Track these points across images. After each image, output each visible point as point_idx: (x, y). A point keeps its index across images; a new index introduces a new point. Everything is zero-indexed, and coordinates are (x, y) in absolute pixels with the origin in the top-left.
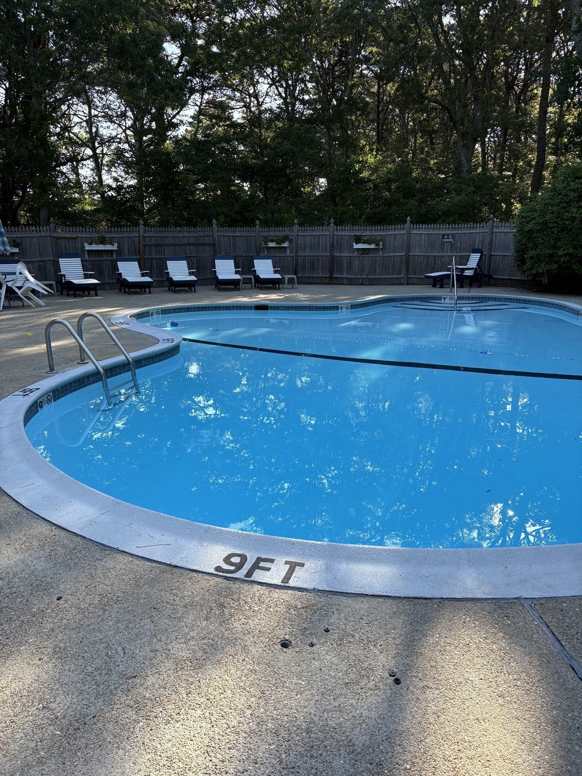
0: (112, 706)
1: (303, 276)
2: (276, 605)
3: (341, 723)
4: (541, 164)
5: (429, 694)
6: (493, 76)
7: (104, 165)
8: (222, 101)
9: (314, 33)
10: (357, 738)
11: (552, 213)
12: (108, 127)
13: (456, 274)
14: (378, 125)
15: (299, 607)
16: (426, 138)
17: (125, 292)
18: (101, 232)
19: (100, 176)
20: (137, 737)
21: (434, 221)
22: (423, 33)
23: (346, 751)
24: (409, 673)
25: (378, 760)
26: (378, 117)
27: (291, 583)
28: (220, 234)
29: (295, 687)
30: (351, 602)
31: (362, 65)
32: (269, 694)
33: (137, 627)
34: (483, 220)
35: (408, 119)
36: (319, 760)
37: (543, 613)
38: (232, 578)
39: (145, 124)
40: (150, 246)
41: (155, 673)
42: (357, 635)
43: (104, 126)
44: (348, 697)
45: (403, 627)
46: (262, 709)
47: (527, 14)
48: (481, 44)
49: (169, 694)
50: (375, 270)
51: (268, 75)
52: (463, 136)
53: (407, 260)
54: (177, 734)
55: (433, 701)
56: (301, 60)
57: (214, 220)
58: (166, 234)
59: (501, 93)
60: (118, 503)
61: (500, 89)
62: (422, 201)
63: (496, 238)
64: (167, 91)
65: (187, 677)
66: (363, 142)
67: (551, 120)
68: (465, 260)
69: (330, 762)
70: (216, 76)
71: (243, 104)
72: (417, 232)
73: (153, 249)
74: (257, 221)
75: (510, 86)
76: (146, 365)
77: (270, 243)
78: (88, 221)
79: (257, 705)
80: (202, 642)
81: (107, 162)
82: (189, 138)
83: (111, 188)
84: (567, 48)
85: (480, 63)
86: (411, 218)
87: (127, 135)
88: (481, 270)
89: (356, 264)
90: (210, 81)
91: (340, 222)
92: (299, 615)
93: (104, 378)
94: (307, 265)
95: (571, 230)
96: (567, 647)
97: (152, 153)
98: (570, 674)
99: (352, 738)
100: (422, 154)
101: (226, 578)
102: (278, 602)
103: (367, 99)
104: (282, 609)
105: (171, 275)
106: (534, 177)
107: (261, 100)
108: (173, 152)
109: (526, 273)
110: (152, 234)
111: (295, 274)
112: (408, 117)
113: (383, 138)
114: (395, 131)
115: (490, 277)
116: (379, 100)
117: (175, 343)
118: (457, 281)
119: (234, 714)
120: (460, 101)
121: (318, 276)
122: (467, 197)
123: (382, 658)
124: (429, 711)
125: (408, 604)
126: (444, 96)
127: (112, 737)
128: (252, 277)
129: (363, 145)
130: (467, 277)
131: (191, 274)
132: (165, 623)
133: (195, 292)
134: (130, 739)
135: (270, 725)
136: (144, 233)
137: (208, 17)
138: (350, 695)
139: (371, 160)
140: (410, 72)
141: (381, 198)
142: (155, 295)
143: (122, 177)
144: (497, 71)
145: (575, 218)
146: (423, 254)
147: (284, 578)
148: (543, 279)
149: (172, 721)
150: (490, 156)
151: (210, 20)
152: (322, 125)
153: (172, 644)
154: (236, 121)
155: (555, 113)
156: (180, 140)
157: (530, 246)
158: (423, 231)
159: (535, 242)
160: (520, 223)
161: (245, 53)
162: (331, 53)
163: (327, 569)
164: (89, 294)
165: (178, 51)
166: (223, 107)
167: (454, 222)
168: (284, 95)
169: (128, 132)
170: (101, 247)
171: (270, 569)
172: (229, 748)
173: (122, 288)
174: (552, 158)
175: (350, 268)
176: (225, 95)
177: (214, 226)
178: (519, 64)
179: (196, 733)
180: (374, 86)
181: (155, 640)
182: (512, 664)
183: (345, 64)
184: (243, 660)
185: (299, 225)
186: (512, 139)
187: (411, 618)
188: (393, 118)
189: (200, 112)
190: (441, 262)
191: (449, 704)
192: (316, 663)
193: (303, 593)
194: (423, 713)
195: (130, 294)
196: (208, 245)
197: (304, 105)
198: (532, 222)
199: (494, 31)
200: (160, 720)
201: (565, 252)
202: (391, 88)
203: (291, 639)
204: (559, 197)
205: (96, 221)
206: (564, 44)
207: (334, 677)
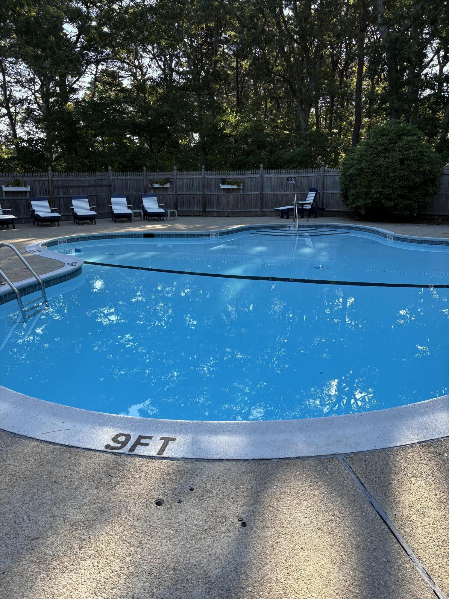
0: (19, 563)
1: (182, 210)
2: (153, 472)
3: (200, 561)
4: (359, 125)
5: (268, 532)
6: (322, 57)
7: (18, 121)
8: (114, 71)
9: (185, 18)
10: (212, 571)
11: (366, 161)
12: (20, 91)
13: (298, 208)
14: (238, 92)
15: (171, 472)
16: (273, 103)
17: (38, 225)
18: (16, 177)
19: (14, 131)
20: (39, 586)
21: (281, 167)
22: (269, 21)
23: (203, 582)
24: (253, 518)
25: (227, 586)
26: (238, 86)
27: (165, 454)
28: (114, 178)
29: (166, 535)
30: (210, 466)
31: (224, 45)
32: (145, 543)
33: (40, 498)
34: (318, 166)
35: (260, 88)
36: (183, 591)
37: (352, 464)
38: (119, 453)
39: (51, 89)
40: (58, 187)
41: (55, 534)
42: (215, 491)
43: (16, 90)
44: (206, 540)
45: (249, 483)
46: (139, 556)
47: (347, 9)
48: (312, 32)
49: (65, 550)
50: (238, 205)
51: (150, 52)
52: (301, 102)
53: (262, 197)
54: (71, 581)
55: (270, 537)
56: (176, 40)
57: (110, 167)
58: (71, 178)
59: (328, 70)
60: (27, 398)
61: (328, 67)
62: (272, 152)
63: (327, 180)
64: (66, 62)
65: (80, 536)
66: (225, 106)
67: (365, 91)
68: (304, 197)
69: (191, 592)
70: (107, 51)
71: (130, 73)
72: (267, 176)
73: (60, 189)
74: (144, 167)
75: (335, 64)
76: (54, 285)
77: (155, 184)
78: (5, 167)
79: (135, 553)
80: (93, 506)
81: (20, 118)
82: (87, 100)
83: (23, 140)
84: (376, 36)
85: (312, 46)
86: (264, 165)
87: (36, 98)
88: (316, 205)
89: (223, 200)
90: (102, 54)
91: (209, 168)
92: (171, 479)
93: (18, 296)
94: (185, 201)
95: (380, 174)
96: (368, 489)
97: (56, 113)
98: (370, 509)
99: (208, 571)
100: (272, 115)
101: (114, 454)
102: (155, 470)
103: (229, 72)
104: (157, 475)
105: (75, 211)
106: (353, 133)
107: (145, 70)
108: (74, 111)
109: (349, 207)
110: (59, 178)
111: (176, 209)
112: (260, 87)
113: (241, 102)
114: (251, 97)
115: (323, 210)
116: (237, 73)
117: (77, 266)
118: (298, 213)
119: (117, 561)
120: (298, 75)
121: (194, 210)
122: (305, 149)
123: (233, 508)
124: (267, 545)
125: (253, 464)
126: (286, 71)
127: (18, 587)
128: (141, 211)
129: (226, 108)
130: (306, 210)
131: (92, 209)
132: (63, 493)
133: (95, 224)
134: (33, 588)
135: (145, 567)
136: (53, 177)
137: (99, 4)
138: (208, 538)
139: (232, 119)
140: (260, 52)
141: (241, 149)
142: (63, 227)
143: (33, 131)
144: (325, 53)
145: (382, 165)
146: (273, 193)
147: (159, 451)
148: (361, 210)
149: (67, 571)
150: (322, 117)
151: (101, 6)
152: (193, 91)
153: (68, 510)
154: (126, 87)
155: (368, 85)
156: (80, 102)
157: (351, 186)
158: (272, 175)
159: (355, 183)
160: (344, 169)
161: (130, 33)
162: (199, 35)
163: (193, 442)
164: (8, 227)
165: (76, 31)
166: (114, 76)
167: (296, 168)
168: (163, 67)
169: (37, 94)
170: (16, 189)
171: (149, 444)
172: (113, 588)
173: (36, 222)
174: (366, 119)
175: (218, 204)
176: (116, 66)
177: (110, 171)
178: (341, 48)
179: (86, 579)
180: (233, 61)
181: (54, 508)
182: (329, 504)
183: (209, 44)
184: (126, 518)
185: (178, 170)
186: (338, 105)
187: (256, 475)
188: (249, 87)
189: (96, 79)
190: (286, 198)
191: (282, 538)
192: (182, 516)
193: (174, 462)
194: (262, 547)
195: (42, 227)
196: (105, 186)
197: (180, 75)
198: (352, 168)
199: (322, 22)
200: (57, 571)
201: (376, 190)
202: (245, 64)
203: (164, 498)
204: (371, 149)
205: (12, 167)
206: (373, 33)
207: (196, 525)
